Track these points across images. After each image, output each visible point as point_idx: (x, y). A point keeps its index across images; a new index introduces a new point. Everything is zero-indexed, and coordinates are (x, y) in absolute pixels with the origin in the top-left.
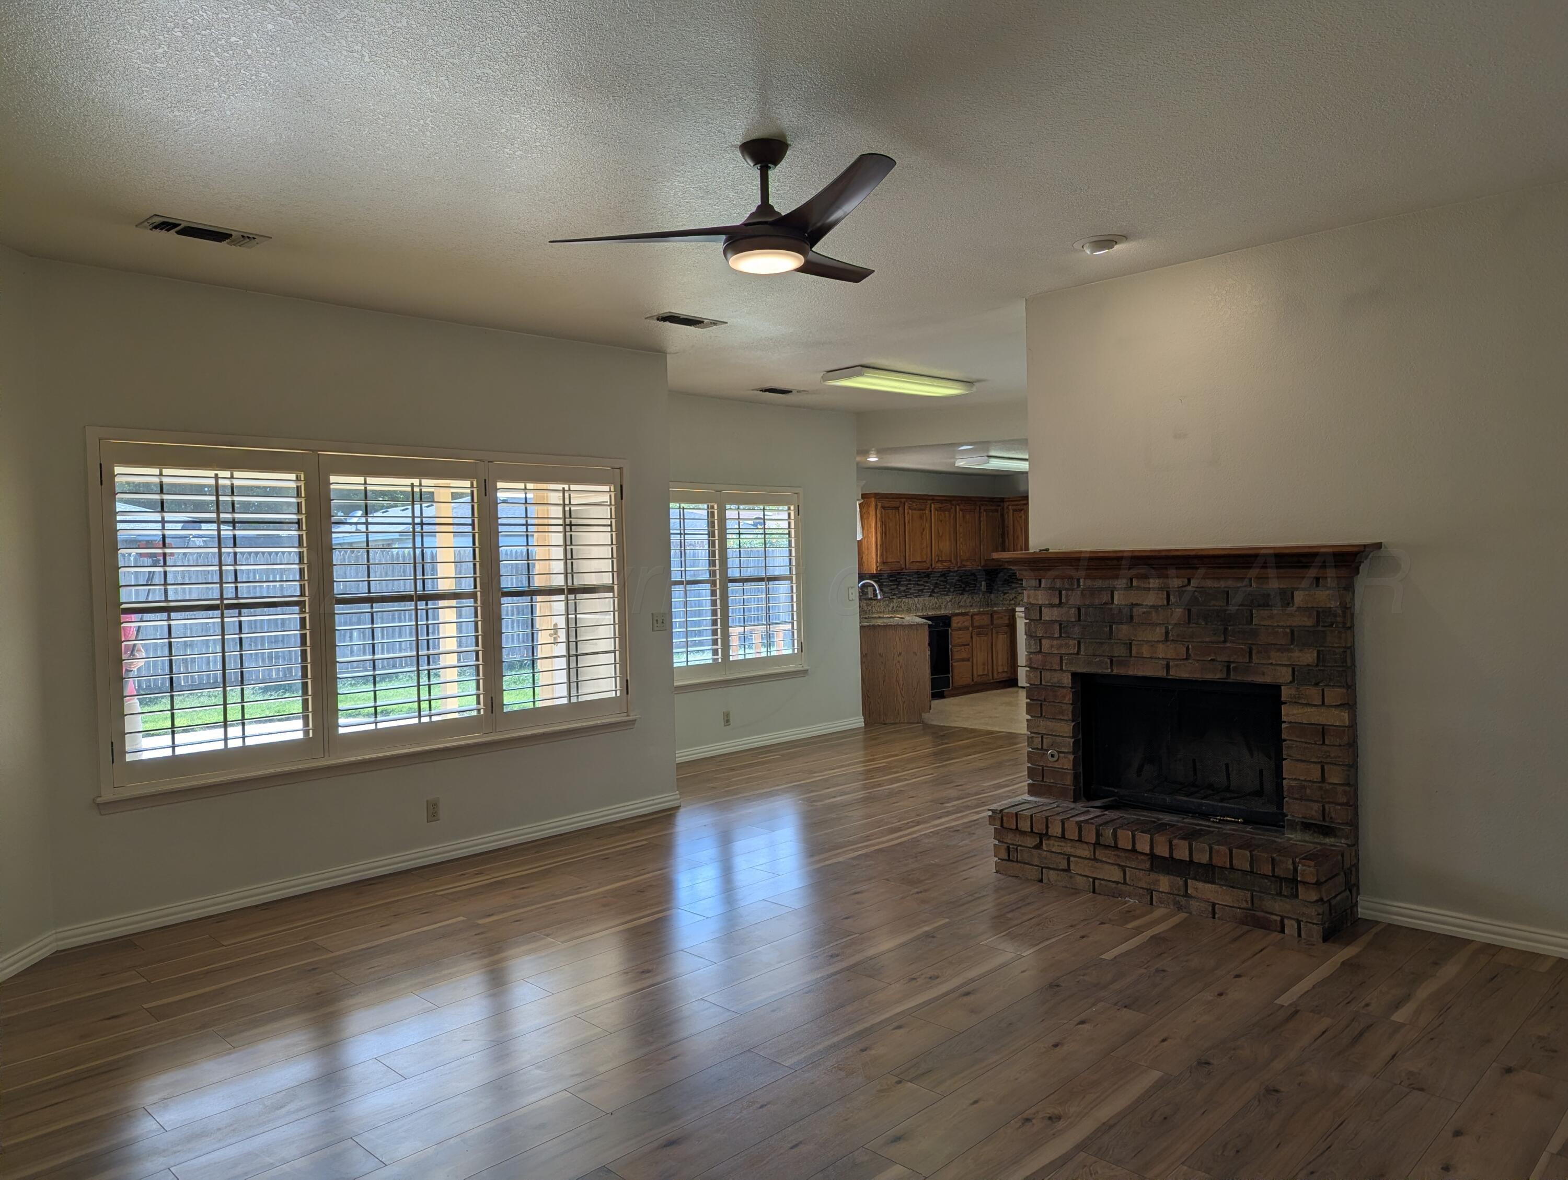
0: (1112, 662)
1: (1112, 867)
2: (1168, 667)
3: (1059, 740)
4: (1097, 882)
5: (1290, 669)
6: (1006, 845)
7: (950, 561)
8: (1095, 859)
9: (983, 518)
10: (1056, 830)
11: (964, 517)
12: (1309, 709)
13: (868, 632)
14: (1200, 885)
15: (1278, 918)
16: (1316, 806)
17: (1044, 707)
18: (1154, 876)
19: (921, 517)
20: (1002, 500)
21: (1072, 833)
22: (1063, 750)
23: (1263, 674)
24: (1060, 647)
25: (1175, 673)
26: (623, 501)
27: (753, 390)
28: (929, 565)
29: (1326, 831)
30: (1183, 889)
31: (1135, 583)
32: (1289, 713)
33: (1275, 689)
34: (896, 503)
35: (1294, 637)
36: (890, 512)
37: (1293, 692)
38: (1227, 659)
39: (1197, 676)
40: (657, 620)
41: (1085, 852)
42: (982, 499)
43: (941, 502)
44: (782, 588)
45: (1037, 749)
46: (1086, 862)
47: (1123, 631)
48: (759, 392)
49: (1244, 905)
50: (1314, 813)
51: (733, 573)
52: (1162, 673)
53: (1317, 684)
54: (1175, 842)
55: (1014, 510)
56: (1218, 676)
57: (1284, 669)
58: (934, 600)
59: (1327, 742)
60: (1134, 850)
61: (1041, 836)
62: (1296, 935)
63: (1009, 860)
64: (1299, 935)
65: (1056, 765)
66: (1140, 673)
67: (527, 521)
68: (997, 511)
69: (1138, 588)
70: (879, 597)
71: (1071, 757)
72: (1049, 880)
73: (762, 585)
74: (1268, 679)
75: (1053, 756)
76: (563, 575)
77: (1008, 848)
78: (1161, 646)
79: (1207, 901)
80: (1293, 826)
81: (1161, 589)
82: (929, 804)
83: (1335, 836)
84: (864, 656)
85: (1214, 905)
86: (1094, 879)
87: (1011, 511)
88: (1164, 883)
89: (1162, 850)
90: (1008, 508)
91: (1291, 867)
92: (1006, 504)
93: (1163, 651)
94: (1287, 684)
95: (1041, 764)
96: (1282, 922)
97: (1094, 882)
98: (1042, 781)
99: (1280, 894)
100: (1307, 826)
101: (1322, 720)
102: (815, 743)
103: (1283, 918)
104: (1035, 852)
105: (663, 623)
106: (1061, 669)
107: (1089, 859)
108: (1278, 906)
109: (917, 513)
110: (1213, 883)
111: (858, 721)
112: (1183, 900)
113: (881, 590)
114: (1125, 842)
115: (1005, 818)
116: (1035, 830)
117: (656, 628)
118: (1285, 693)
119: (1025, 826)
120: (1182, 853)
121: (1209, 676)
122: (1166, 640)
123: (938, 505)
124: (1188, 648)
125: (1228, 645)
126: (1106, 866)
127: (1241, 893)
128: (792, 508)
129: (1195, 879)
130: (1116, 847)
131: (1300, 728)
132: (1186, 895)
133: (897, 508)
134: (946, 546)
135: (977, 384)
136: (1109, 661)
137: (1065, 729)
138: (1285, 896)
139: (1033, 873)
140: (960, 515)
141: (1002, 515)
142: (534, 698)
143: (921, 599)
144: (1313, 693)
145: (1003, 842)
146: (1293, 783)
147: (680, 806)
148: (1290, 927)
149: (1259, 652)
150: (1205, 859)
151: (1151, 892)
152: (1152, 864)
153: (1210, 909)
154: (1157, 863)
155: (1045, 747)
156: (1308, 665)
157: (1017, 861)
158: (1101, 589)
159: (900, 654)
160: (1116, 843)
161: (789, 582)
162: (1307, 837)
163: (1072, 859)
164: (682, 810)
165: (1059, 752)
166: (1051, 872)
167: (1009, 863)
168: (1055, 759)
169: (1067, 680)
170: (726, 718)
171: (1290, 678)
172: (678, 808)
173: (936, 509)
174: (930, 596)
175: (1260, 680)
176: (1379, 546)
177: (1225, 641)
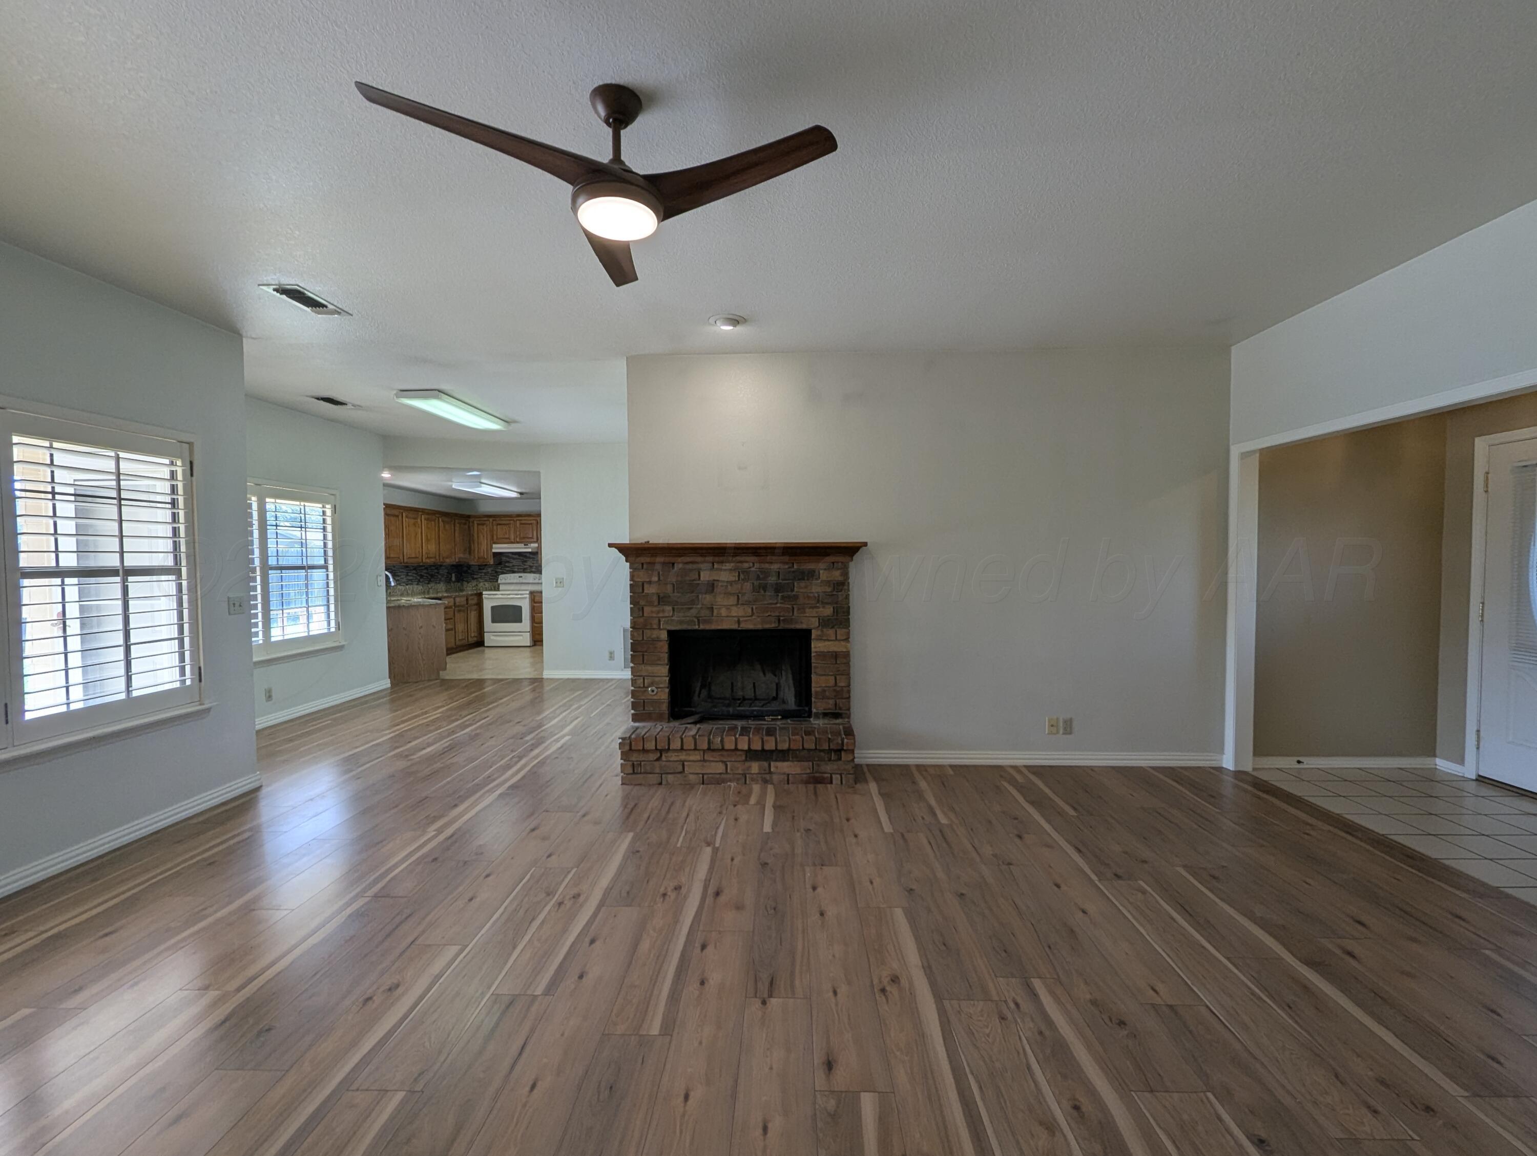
0: (698, 620)
1: (717, 764)
2: (739, 622)
3: (657, 679)
4: (705, 777)
5: (817, 619)
6: (631, 763)
7: (435, 557)
8: (704, 761)
9: (457, 528)
10: (676, 744)
11: (444, 527)
12: (827, 643)
13: (393, 611)
14: (779, 764)
15: (829, 775)
16: (831, 702)
17: (645, 657)
18: (747, 764)
19: (414, 524)
20: (469, 517)
21: (688, 744)
22: (661, 686)
23: (802, 623)
24: (658, 612)
25: (745, 626)
26: (194, 478)
27: (307, 396)
28: (420, 560)
29: (836, 716)
30: (767, 769)
31: (715, 566)
32: (817, 646)
33: (808, 632)
34: (396, 512)
35: (819, 601)
36: (392, 518)
37: (819, 633)
38: (778, 614)
39: (759, 627)
40: (234, 604)
41: (697, 756)
42: (456, 515)
43: (428, 514)
44: (318, 576)
45: (640, 687)
46: (697, 764)
47: (707, 599)
48: (314, 399)
49: (808, 771)
50: (830, 706)
51: (272, 561)
52: (735, 627)
53: (833, 627)
54: (765, 738)
55: (478, 524)
56: (773, 626)
57: (813, 620)
58: (420, 587)
59: (838, 662)
60: (736, 749)
61: (661, 751)
62: (840, 783)
63: (634, 773)
64: (842, 783)
65: (655, 697)
66: (720, 628)
67: (53, 488)
68: (465, 524)
69: (717, 569)
70: (393, 584)
71: (667, 690)
72: (667, 781)
73: (302, 573)
74: (804, 626)
75: (653, 691)
76: (118, 554)
77: (633, 764)
78: (734, 608)
79: (784, 774)
80: (817, 716)
81: (735, 570)
82: (511, 741)
83: (842, 718)
84: (390, 630)
85: (788, 775)
86: (703, 774)
87: (476, 525)
88: (755, 767)
89: (757, 746)
90: (473, 522)
91: (840, 742)
92: (471, 520)
93: (736, 612)
94: (814, 628)
95: (643, 698)
96: (831, 777)
97: (703, 777)
98: (644, 709)
99: (830, 760)
100: (825, 715)
101: (836, 649)
102: (354, 706)
103: (831, 774)
104: (657, 764)
105: (240, 606)
106: (659, 628)
107: (700, 761)
108: (828, 767)
109: (412, 521)
110: (788, 760)
111: (386, 683)
112: (768, 777)
113: (394, 578)
114: (729, 745)
115: (633, 743)
116: (658, 747)
117: (232, 612)
118: (814, 634)
119: (650, 745)
120: (770, 745)
121: (767, 626)
122: (738, 604)
123: (427, 516)
124: (752, 609)
125: (778, 605)
126: (713, 764)
127: (806, 764)
128: (328, 506)
129: (776, 760)
130: (723, 749)
131: (822, 655)
132: (770, 773)
133: (397, 516)
134: (432, 547)
135: (513, 425)
136: (696, 620)
137: (662, 671)
138: (834, 761)
139: (654, 779)
140: (441, 524)
141: (469, 527)
142: (68, 699)
143: (411, 587)
144: (831, 632)
145: (629, 761)
146: (818, 689)
147: (261, 787)
148: (836, 778)
149: (799, 609)
150: (785, 746)
151: (745, 775)
152: (746, 757)
153: (786, 778)
154: (751, 755)
155: (646, 685)
156: (828, 616)
157: (641, 773)
158: (691, 570)
159: (421, 627)
160: (723, 746)
161: (325, 570)
162: (826, 721)
163: (686, 763)
164: (264, 791)
165: (657, 688)
166: (670, 776)
167: (634, 776)
168: (655, 693)
169: (664, 635)
170: (267, 695)
171: (818, 625)
172: (258, 789)
173: (425, 519)
174: (418, 584)
175: (799, 626)
176: (865, 544)
177: (777, 603)
